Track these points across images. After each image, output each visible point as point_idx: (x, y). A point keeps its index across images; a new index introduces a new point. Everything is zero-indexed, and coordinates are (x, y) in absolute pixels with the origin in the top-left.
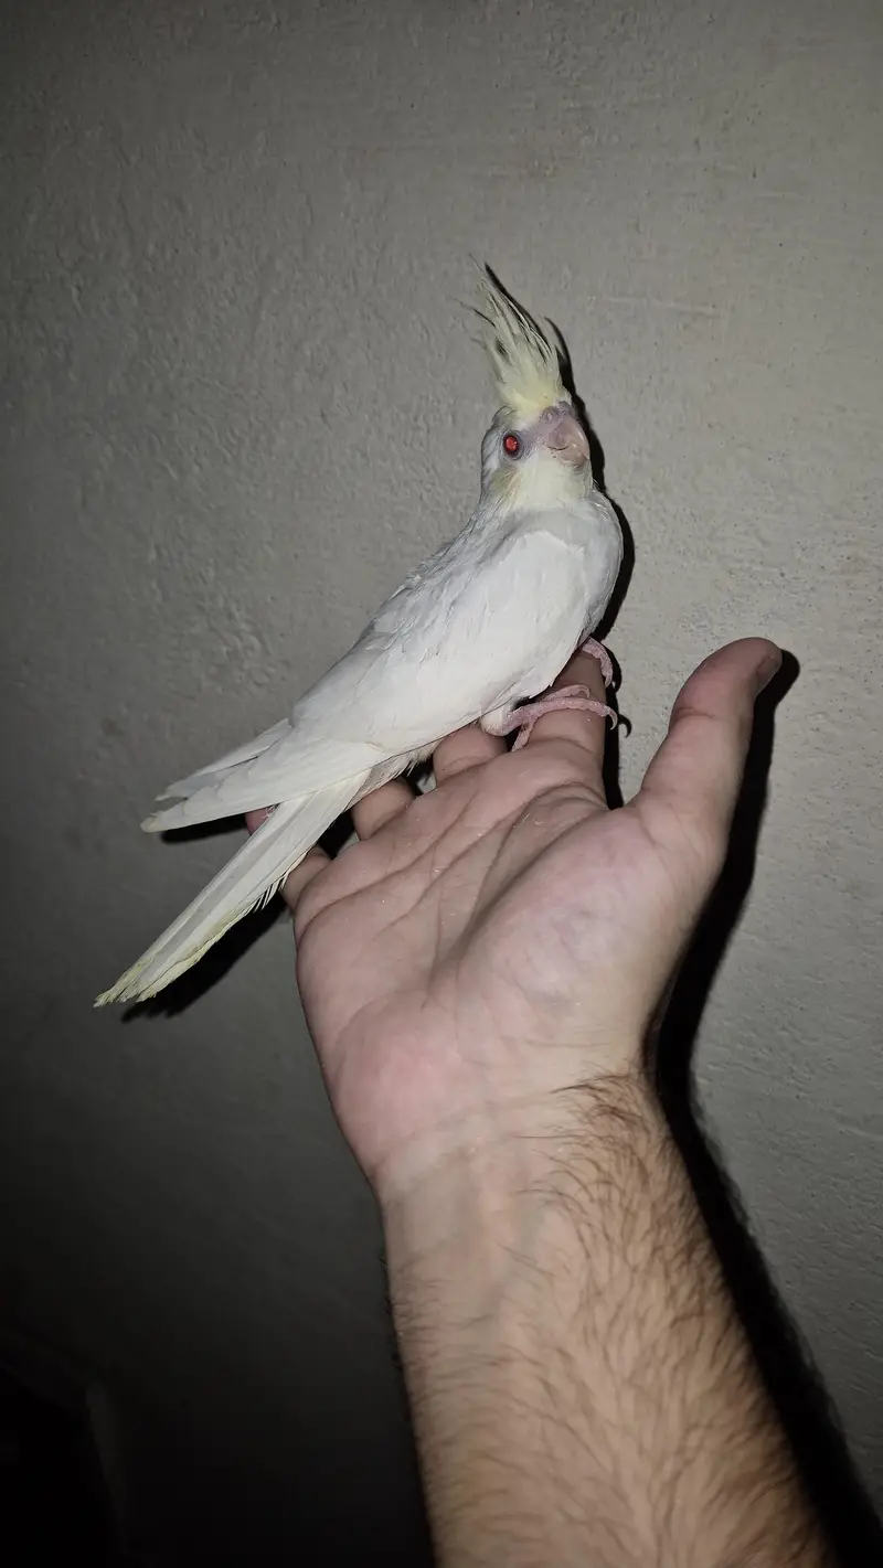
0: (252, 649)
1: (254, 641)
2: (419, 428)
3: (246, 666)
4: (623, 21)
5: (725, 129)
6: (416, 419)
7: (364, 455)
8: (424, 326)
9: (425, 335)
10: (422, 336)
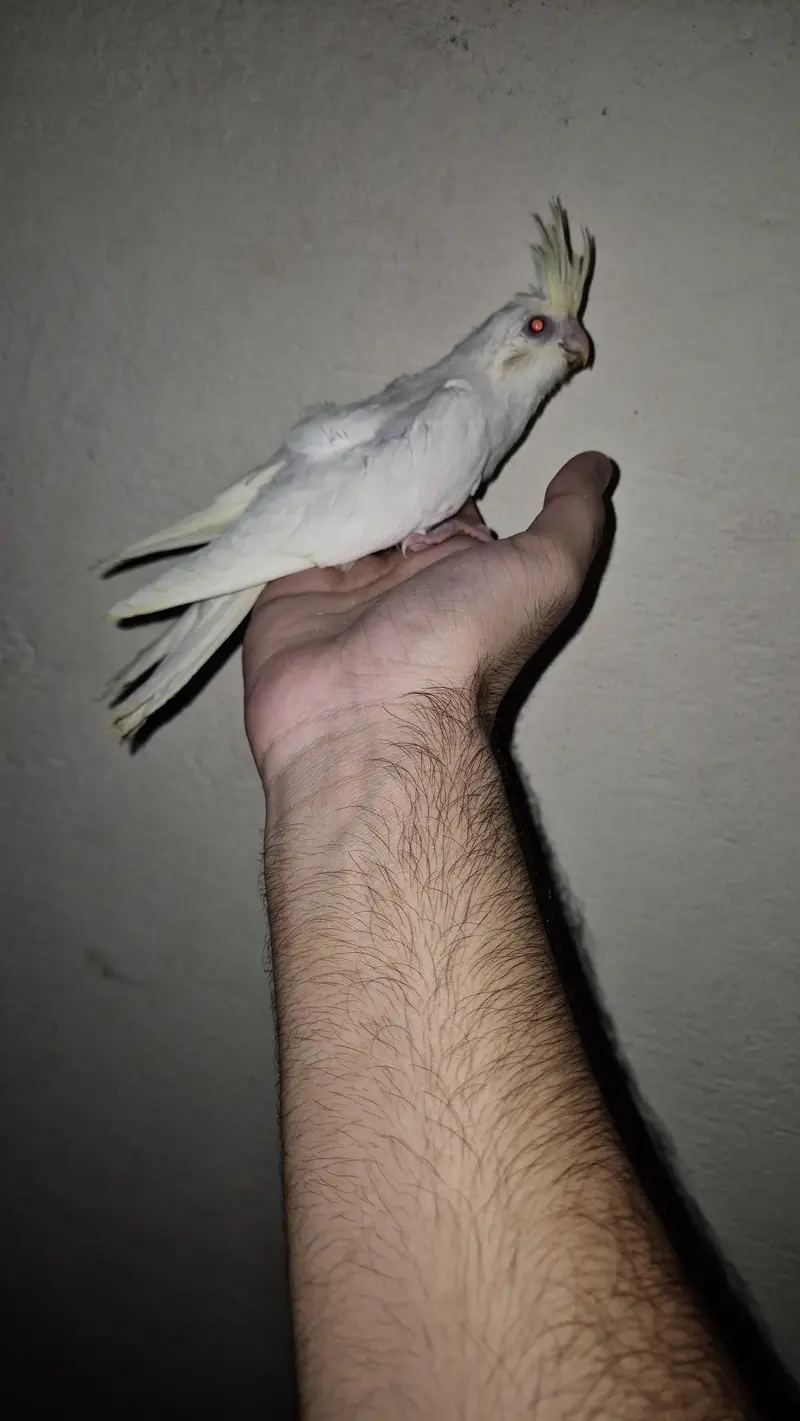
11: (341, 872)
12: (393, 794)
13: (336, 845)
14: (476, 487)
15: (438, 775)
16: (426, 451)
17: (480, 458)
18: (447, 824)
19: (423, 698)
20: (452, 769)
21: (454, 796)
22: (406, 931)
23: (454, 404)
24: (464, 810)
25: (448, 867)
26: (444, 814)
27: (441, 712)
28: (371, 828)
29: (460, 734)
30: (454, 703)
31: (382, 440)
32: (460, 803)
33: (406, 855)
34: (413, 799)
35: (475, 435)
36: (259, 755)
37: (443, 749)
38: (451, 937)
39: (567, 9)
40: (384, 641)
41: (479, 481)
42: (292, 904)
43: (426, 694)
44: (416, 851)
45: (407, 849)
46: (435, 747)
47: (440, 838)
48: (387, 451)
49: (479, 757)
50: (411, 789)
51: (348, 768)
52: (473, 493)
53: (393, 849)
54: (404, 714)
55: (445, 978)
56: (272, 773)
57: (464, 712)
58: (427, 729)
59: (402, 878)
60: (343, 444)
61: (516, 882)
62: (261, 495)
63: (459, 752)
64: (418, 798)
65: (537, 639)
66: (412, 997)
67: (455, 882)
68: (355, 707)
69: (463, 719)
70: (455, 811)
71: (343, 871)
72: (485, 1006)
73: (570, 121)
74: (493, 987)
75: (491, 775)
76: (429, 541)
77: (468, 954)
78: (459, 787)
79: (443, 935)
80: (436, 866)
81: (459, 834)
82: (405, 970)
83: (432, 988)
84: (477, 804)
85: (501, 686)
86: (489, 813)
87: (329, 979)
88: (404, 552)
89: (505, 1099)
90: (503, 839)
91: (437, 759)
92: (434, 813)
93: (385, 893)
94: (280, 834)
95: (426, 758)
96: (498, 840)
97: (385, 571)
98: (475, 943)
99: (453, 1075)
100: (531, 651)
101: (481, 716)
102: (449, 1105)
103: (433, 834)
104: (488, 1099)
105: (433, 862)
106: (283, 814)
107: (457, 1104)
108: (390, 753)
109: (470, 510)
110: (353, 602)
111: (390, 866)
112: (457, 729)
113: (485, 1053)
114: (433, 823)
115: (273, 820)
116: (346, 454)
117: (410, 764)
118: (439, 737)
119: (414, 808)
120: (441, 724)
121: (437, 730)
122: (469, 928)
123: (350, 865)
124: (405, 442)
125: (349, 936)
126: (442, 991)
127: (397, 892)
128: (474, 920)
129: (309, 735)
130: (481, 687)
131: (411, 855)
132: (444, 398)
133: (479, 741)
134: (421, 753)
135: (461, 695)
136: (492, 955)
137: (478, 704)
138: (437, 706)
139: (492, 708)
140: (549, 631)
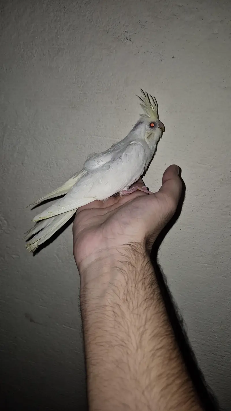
0: (5, 224)
1: (5, 222)
2: (47, 167)
3: (3, 228)
4: (92, 74)
5: (118, 99)
6: (47, 164)
7: (34, 173)
8: (47, 142)
9: (48, 144)
10: (47, 144)
11: (104, 306)
12: (120, 279)
13: (102, 296)
14: (143, 173)
15: (134, 272)
16: (127, 162)
17: (143, 164)
18: (138, 289)
19: (128, 246)
20: (139, 269)
21: (140, 279)
22: (126, 328)
23: (134, 147)
24: (143, 283)
25: (139, 304)
26: (137, 286)
27: (135, 251)
28: (114, 291)
29: (141, 257)
30: (138, 247)
31: (113, 160)
32: (142, 281)
33: (125, 300)
34: (127, 280)
35: (141, 156)
36: (78, 263)
37: (136, 263)
38: (141, 329)
39: (160, 27)
40: (116, 226)
41: (143, 171)
42: (89, 316)
43: (129, 245)
44: (128, 299)
45: (125, 298)
46: (133, 262)
47: (136, 293)
48: (115, 163)
49: (147, 264)
50: (126, 277)
51: (106, 269)
52: (142, 174)
53: (121, 298)
54: (123, 251)
55: (140, 346)
56: (82, 270)
57: (141, 250)
58: (130, 256)
59: (124, 307)
60: (102, 163)
61: (161, 308)
62: (79, 181)
63: (141, 263)
64: (128, 279)
65: (164, 225)
66: (129, 352)
67: (141, 310)
68: (107, 249)
69: (141, 252)
70: (140, 285)
71: (105, 306)
72: (154, 355)
73: (163, 60)
74: (156, 348)
75: (151, 270)
76: (128, 192)
77: (147, 336)
78: (141, 276)
79: (138, 329)
80: (135, 304)
81: (142, 292)
82: (127, 342)
83: (136, 348)
84: (147, 281)
85: (152, 240)
86: (151, 284)
87: (101, 344)
88: (121, 196)
89: (162, 390)
90: (156, 293)
91: (134, 267)
92: (134, 285)
93: (119, 313)
94: (85, 291)
95: (130, 266)
96: (154, 293)
97: (116, 202)
98: (149, 332)
99: (144, 381)
100: (162, 229)
101: (147, 250)
102: (143, 393)
103: (134, 293)
104: (156, 390)
105: (134, 302)
106: (86, 284)
107: (146, 393)
108: (120, 265)
109: (140, 181)
110: (106, 212)
111: (120, 304)
112: (140, 256)
113: (154, 374)
114: (133, 289)
115: (82, 285)
116: (103, 166)
117: (125, 268)
118: (134, 258)
119: (127, 283)
120: (135, 255)
121: (133, 256)
122: (147, 326)
123: (107, 304)
124: (121, 160)
125: (108, 329)
126: (139, 350)
127: (123, 313)
128: (148, 323)
129: (93, 258)
130: (147, 241)
131: (127, 300)
132: (131, 146)
133: (147, 259)
134: (129, 265)
135: (140, 244)
136: (155, 336)
137: (146, 247)
138: (133, 248)
139: (150, 247)
140: (167, 222)
